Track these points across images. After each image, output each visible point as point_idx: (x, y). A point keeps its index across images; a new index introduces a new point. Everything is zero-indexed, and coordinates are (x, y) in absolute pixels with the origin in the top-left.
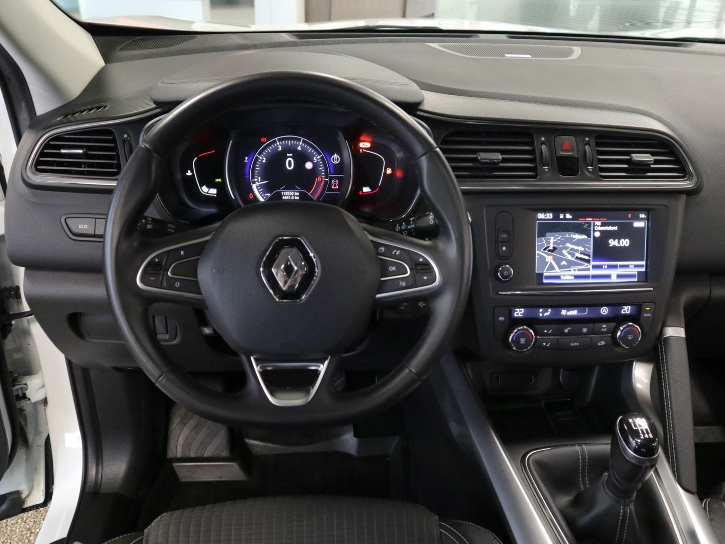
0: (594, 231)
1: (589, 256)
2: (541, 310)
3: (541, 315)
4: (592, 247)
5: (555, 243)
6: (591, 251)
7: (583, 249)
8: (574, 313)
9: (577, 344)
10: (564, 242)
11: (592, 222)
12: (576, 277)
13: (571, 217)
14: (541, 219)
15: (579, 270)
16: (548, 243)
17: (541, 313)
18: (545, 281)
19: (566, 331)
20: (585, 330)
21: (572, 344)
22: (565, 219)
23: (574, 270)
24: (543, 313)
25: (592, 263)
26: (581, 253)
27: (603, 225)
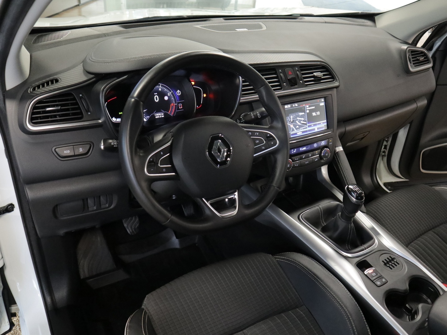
0: (307, 110)
1: (306, 122)
2: (292, 150)
3: (292, 152)
4: (306, 117)
5: (293, 118)
6: (307, 119)
7: (303, 119)
8: (304, 148)
9: (308, 162)
10: (296, 117)
11: (305, 106)
12: (303, 132)
13: (297, 105)
14: (286, 108)
15: (303, 129)
16: (290, 119)
17: (292, 151)
18: (292, 137)
19: (303, 157)
20: (310, 155)
21: (306, 163)
22: (295, 106)
23: (302, 129)
24: (293, 151)
25: (308, 125)
26: (303, 121)
27: (309, 107)
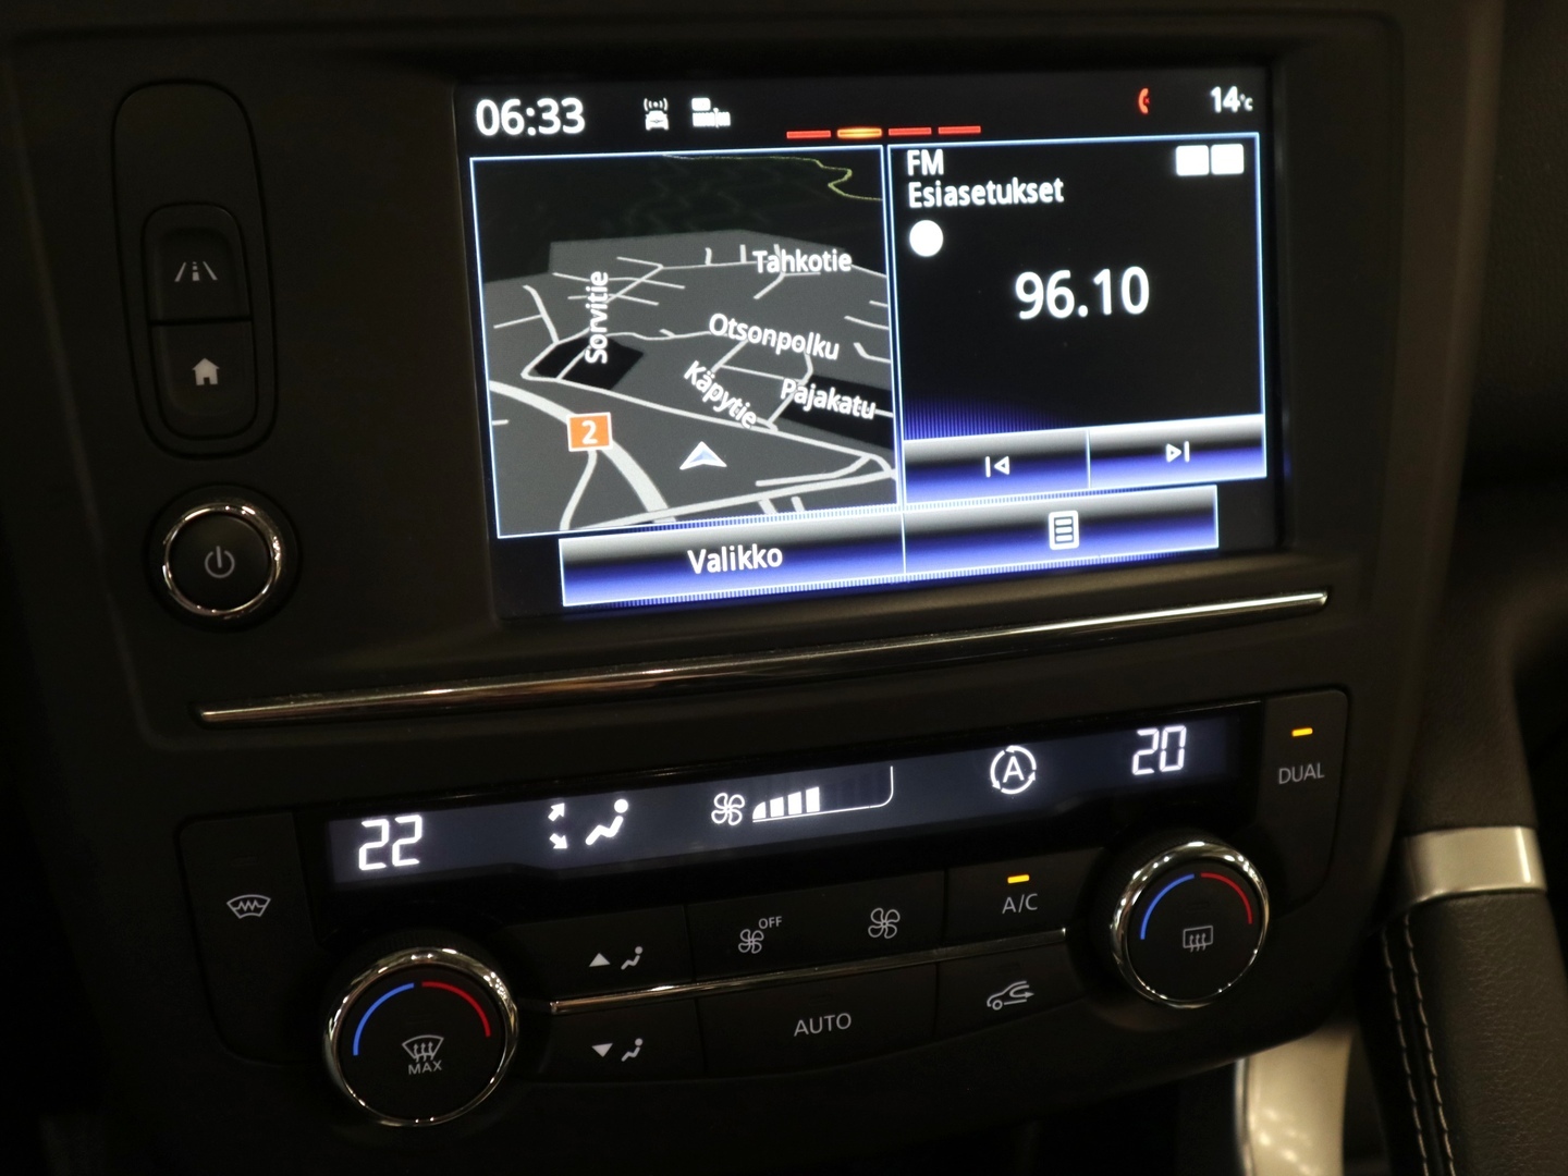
0: (907, 218)
1: (880, 397)
2: (558, 811)
3: (560, 842)
4: (890, 328)
5: (619, 314)
6: (891, 361)
7: (831, 353)
8: (802, 804)
9: (840, 1021)
10: (688, 307)
11: (885, 153)
12: (800, 551)
13: (722, 119)
14: (502, 143)
15: (813, 501)
16: (573, 315)
17: (562, 826)
18: (573, 598)
19: (751, 942)
20: (884, 923)
21: (801, 1028)
22: (682, 129)
23: (783, 505)
24: (575, 827)
25: (912, 446)
26: (821, 382)
27: (961, 169)
